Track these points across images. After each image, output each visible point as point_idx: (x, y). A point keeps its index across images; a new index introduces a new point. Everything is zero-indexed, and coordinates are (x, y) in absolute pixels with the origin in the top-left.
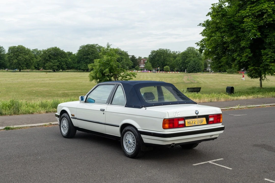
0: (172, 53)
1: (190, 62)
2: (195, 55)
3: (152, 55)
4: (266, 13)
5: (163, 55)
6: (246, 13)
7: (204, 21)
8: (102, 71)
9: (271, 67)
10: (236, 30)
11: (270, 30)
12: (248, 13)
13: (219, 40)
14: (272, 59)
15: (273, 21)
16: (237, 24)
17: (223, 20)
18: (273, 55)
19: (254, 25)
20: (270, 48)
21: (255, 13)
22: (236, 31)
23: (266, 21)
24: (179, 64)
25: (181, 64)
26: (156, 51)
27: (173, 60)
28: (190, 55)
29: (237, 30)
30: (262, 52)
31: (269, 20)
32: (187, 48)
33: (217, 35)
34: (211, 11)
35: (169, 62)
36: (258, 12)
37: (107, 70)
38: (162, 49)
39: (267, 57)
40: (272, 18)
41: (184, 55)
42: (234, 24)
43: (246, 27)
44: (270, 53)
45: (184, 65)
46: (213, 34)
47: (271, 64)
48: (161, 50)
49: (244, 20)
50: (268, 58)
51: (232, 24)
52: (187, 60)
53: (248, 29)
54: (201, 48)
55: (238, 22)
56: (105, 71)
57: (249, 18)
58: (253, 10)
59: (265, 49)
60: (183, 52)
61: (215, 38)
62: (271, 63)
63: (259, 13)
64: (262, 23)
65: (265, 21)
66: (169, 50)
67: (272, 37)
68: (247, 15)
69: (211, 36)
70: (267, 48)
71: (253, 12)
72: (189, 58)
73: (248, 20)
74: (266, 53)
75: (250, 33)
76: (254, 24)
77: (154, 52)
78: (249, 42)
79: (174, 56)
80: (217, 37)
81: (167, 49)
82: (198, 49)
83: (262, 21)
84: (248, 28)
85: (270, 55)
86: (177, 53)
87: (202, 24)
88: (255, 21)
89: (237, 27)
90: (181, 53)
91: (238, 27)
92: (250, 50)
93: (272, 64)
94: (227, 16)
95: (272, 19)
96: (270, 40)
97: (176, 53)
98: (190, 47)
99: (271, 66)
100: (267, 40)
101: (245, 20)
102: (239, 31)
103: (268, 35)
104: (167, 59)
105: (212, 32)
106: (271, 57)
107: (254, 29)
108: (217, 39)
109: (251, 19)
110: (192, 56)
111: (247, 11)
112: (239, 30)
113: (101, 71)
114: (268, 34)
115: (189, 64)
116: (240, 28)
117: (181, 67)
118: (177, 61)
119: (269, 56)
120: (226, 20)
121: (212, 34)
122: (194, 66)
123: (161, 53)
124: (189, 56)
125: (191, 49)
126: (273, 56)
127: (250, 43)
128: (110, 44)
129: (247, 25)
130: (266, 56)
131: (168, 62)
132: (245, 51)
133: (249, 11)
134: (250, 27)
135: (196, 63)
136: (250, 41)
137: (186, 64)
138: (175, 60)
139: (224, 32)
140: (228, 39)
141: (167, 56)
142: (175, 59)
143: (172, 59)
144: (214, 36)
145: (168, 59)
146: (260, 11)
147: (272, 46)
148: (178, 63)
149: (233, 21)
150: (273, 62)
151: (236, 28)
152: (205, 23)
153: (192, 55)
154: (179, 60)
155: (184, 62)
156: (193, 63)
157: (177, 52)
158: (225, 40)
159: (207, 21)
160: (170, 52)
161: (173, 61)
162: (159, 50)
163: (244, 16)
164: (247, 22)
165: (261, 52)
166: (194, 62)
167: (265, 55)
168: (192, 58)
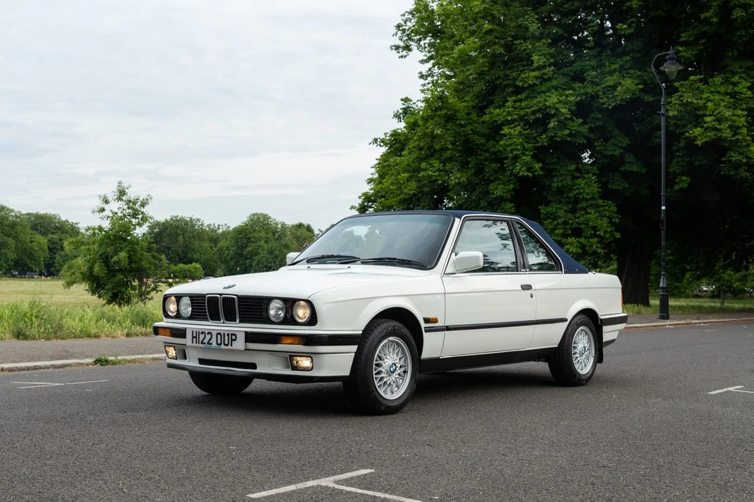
0: (207, 229)
1: (256, 255)
2: (270, 235)
3: (150, 234)
4: (554, 115)
5: (183, 235)
6: (504, 114)
7: (385, 134)
8: (107, 257)
9: (568, 247)
10: (476, 155)
11: (558, 159)
12: (509, 114)
13: (440, 178)
14: (567, 229)
15: (570, 135)
16: (483, 141)
17: (449, 130)
18: (570, 219)
19: (525, 144)
20: (560, 202)
21: (526, 115)
22: (478, 157)
23: (555, 136)
24: (228, 258)
25: (232, 259)
26: (163, 224)
27: (211, 247)
28: (256, 234)
29: (481, 155)
30: (542, 211)
31: (560, 133)
32: (249, 216)
33: (434, 167)
34: (401, 109)
35: (198, 253)
36: (534, 113)
37: (123, 255)
38: (180, 219)
39: (555, 222)
40: (568, 129)
41: (241, 236)
42: (474, 141)
43: (509, 149)
44: (561, 213)
45: (241, 262)
46: (423, 165)
47: (565, 240)
48: (177, 220)
49: (501, 132)
50: (558, 224)
51: (467, 141)
52: (251, 249)
53: (515, 153)
54: (363, 202)
55: (483, 135)
56: (115, 258)
57: (515, 126)
58: (521, 109)
59: (548, 203)
60: (237, 225)
61: (428, 175)
62: (566, 238)
63: (537, 116)
64: (544, 140)
65: (553, 135)
66: (199, 220)
67: (564, 175)
68: (507, 120)
69: (419, 170)
70: (552, 202)
71: (522, 113)
72: (253, 242)
73: (512, 131)
74: (551, 214)
75: (518, 164)
76: (526, 142)
77: (156, 225)
78: (512, 186)
79: (213, 237)
80: (434, 172)
81: (194, 218)
82: (357, 206)
83: (544, 136)
84: (512, 150)
85: (564, 219)
86: (221, 230)
87: (379, 140)
88: (527, 134)
89: (481, 149)
90: (231, 229)
91: (485, 148)
92: (513, 205)
93: (570, 240)
94: (458, 119)
95: (567, 132)
96: (562, 181)
97: (219, 228)
98: (257, 214)
99: (567, 244)
100: (554, 182)
101: (506, 130)
102: (486, 159)
103: (556, 169)
104: (194, 245)
105: (420, 160)
106: (566, 223)
107: (527, 153)
108: (436, 176)
109: (519, 129)
110: (263, 236)
111: (507, 110)
112: (487, 155)
113: (106, 259)
114: (554, 167)
115: (257, 258)
116: (487, 151)
117: (233, 266)
118: (221, 250)
119: (560, 221)
120: (454, 130)
121: (421, 163)
122: (270, 265)
123: (177, 227)
124: (254, 237)
125: (259, 219)
126: (570, 221)
127: (514, 189)
128: (125, 185)
129: (511, 144)
130: (550, 220)
131: (195, 253)
132: (503, 208)
133: (513, 111)
134: (517, 150)
135: (276, 257)
136: (513, 184)
137: (246, 259)
138: (215, 249)
139: (450, 159)
140: (462, 176)
141: (194, 237)
142: (216, 247)
143: (206, 245)
144: (425, 170)
145: (196, 243)
146: (539, 110)
147: (565, 196)
148: (225, 257)
149: (471, 132)
150: (571, 236)
151: (479, 152)
152: (388, 138)
153: (262, 234)
154: (228, 249)
155: (241, 255)
156: (268, 256)
157: (221, 227)
158: (455, 179)
159: (395, 134)
160: (202, 225)
161: (209, 249)
162: (172, 219)
163: (499, 122)
164: (511, 136)
165: (539, 210)
166: (271, 253)
167: (548, 218)
168: (262, 242)
